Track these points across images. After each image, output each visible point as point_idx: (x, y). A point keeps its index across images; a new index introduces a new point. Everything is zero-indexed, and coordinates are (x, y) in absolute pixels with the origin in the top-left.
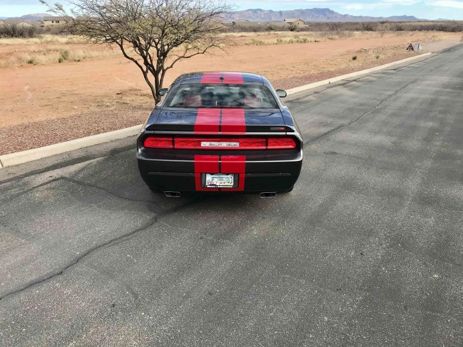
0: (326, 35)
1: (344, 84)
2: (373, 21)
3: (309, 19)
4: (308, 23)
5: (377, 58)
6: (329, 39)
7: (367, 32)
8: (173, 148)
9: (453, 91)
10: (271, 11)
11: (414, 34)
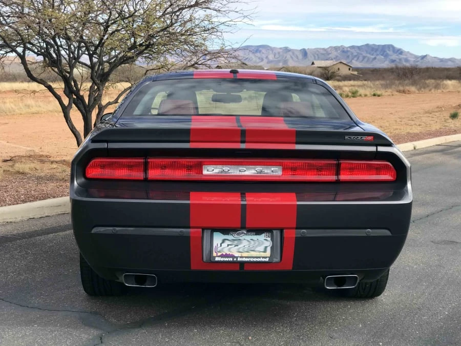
0: (393, 86)
1: (445, 150)
3: (356, 64)
4: (356, 69)
6: (399, 91)
8: (146, 180)
10: (287, 50)
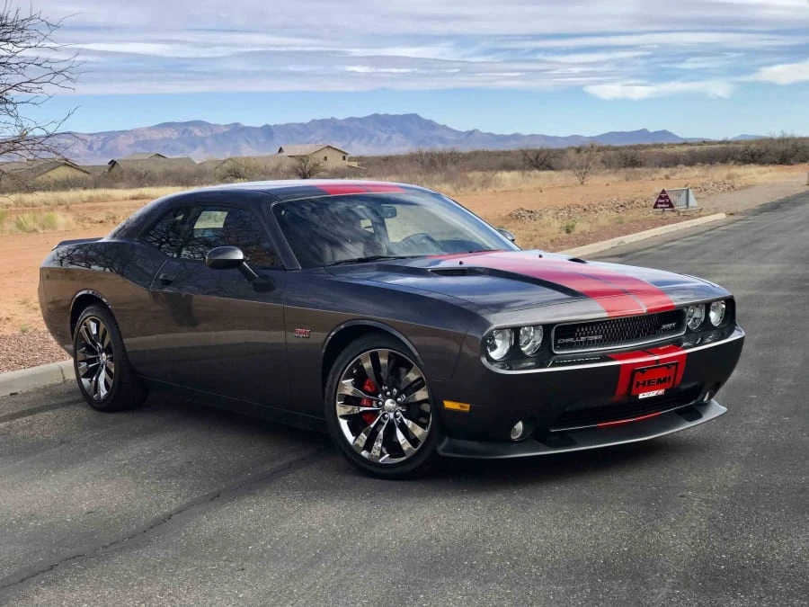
2: (553, 146)
5: (568, 231)
7: (537, 172)
9: (794, 293)
10: (237, 128)
11: (674, 174)
